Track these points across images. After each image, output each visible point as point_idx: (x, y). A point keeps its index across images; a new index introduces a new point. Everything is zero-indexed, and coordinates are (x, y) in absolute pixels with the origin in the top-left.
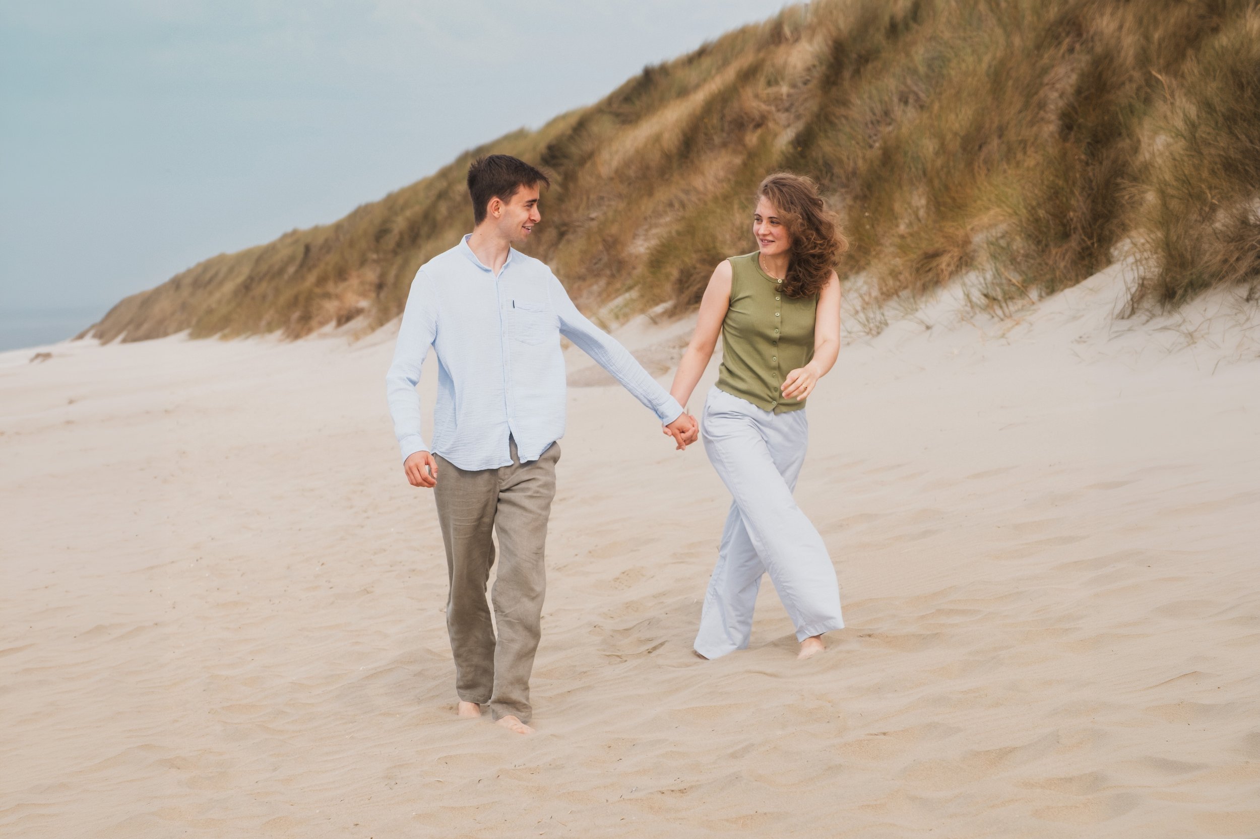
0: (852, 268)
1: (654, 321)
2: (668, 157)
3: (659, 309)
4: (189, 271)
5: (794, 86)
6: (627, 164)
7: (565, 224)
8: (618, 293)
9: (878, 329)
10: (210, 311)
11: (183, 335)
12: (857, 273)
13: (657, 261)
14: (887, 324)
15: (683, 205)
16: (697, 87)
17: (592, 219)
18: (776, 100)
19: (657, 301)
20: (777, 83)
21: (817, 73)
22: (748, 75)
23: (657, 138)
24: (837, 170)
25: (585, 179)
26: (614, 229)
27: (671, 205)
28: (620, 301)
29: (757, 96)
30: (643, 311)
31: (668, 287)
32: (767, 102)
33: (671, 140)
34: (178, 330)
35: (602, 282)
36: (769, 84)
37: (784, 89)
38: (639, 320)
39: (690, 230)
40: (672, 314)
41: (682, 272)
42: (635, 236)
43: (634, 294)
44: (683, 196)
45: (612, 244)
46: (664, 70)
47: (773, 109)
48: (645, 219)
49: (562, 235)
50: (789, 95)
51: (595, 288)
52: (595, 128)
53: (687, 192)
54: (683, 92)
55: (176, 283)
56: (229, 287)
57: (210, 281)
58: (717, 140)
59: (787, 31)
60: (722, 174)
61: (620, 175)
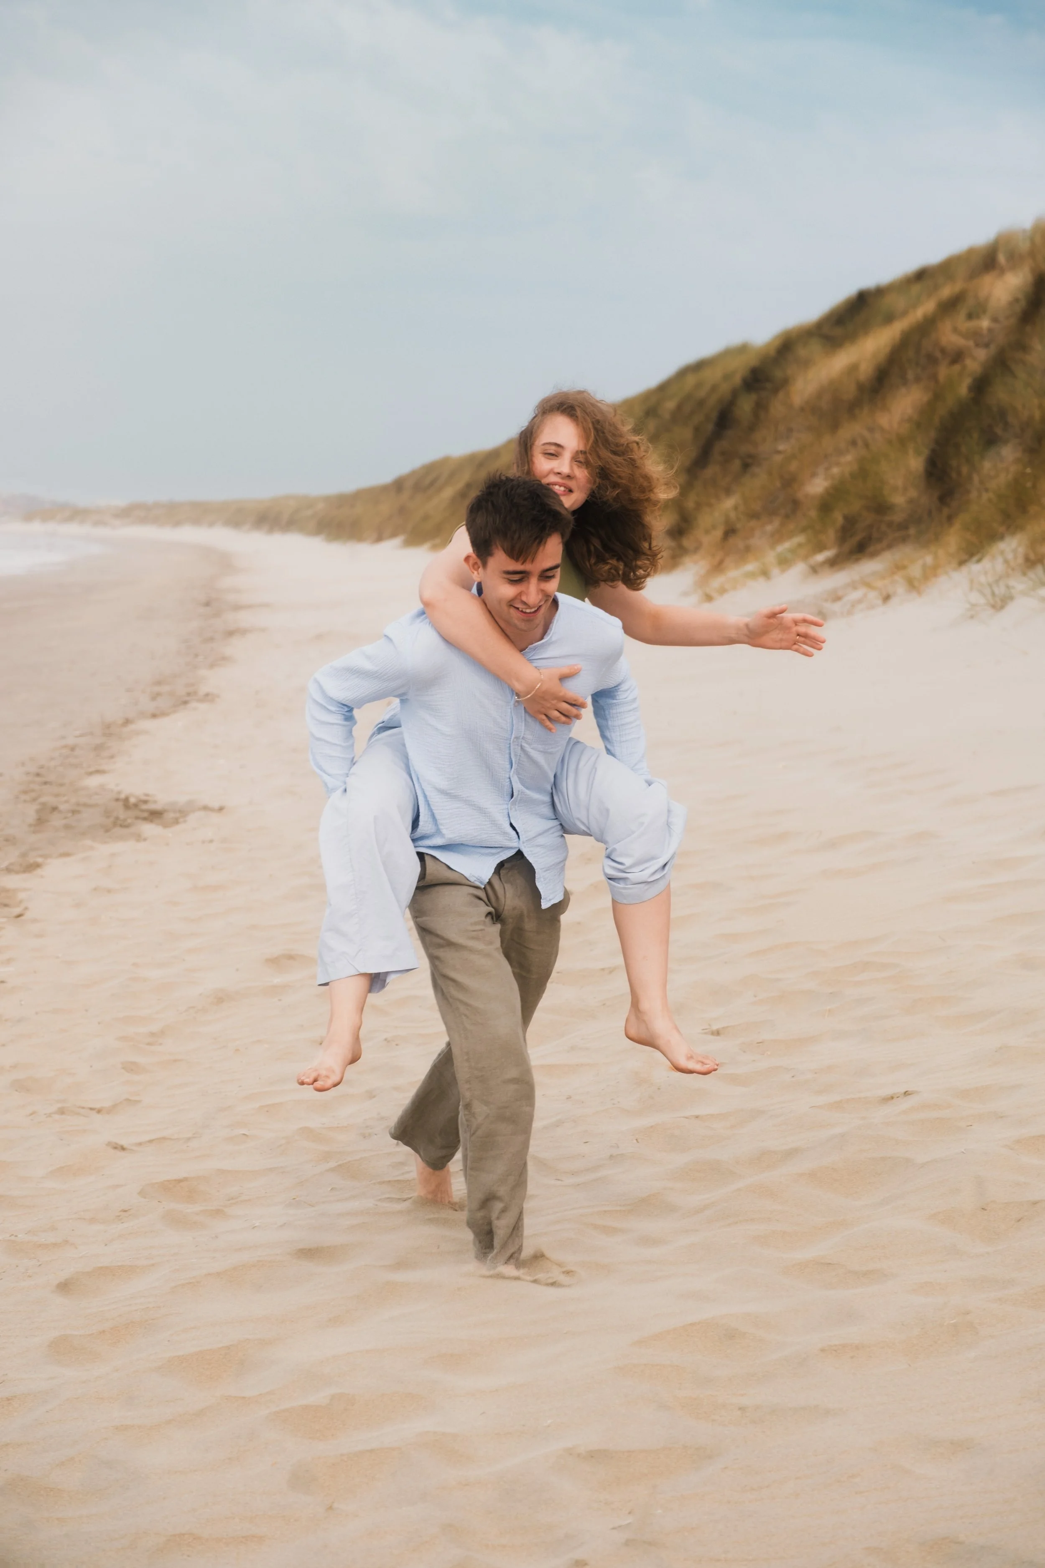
0: (1008, 528)
1: (814, 570)
2: (861, 387)
3: (820, 557)
4: (413, 473)
5: (995, 320)
6: (820, 394)
7: (751, 456)
8: (791, 535)
9: (1000, 603)
10: (426, 518)
11: (397, 541)
12: (1013, 534)
13: (826, 505)
14: (1011, 598)
15: (867, 445)
16: (905, 313)
17: (779, 452)
18: (975, 335)
19: (820, 547)
20: (978, 317)
21: (1018, 308)
22: (950, 306)
23: (853, 368)
24: (1011, 419)
25: (777, 408)
26: (794, 466)
27: (854, 443)
28: (787, 545)
29: (955, 330)
30: (806, 558)
31: (831, 535)
32: (966, 336)
33: (866, 371)
34: (394, 535)
35: (776, 523)
36: (970, 316)
37: (985, 323)
38: (799, 568)
39: (862, 472)
40: (834, 563)
41: (846, 518)
42: (814, 475)
43: (800, 539)
44: (866, 433)
45: (790, 481)
46: (879, 292)
47: (971, 343)
48: (826, 456)
49: (746, 466)
50: (990, 330)
51: (769, 528)
52: (802, 352)
53: (871, 430)
54: (889, 318)
55: (398, 485)
56: (448, 492)
57: (432, 484)
58: (910, 375)
59: (1001, 258)
60: (910, 411)
61: (812, 408)
